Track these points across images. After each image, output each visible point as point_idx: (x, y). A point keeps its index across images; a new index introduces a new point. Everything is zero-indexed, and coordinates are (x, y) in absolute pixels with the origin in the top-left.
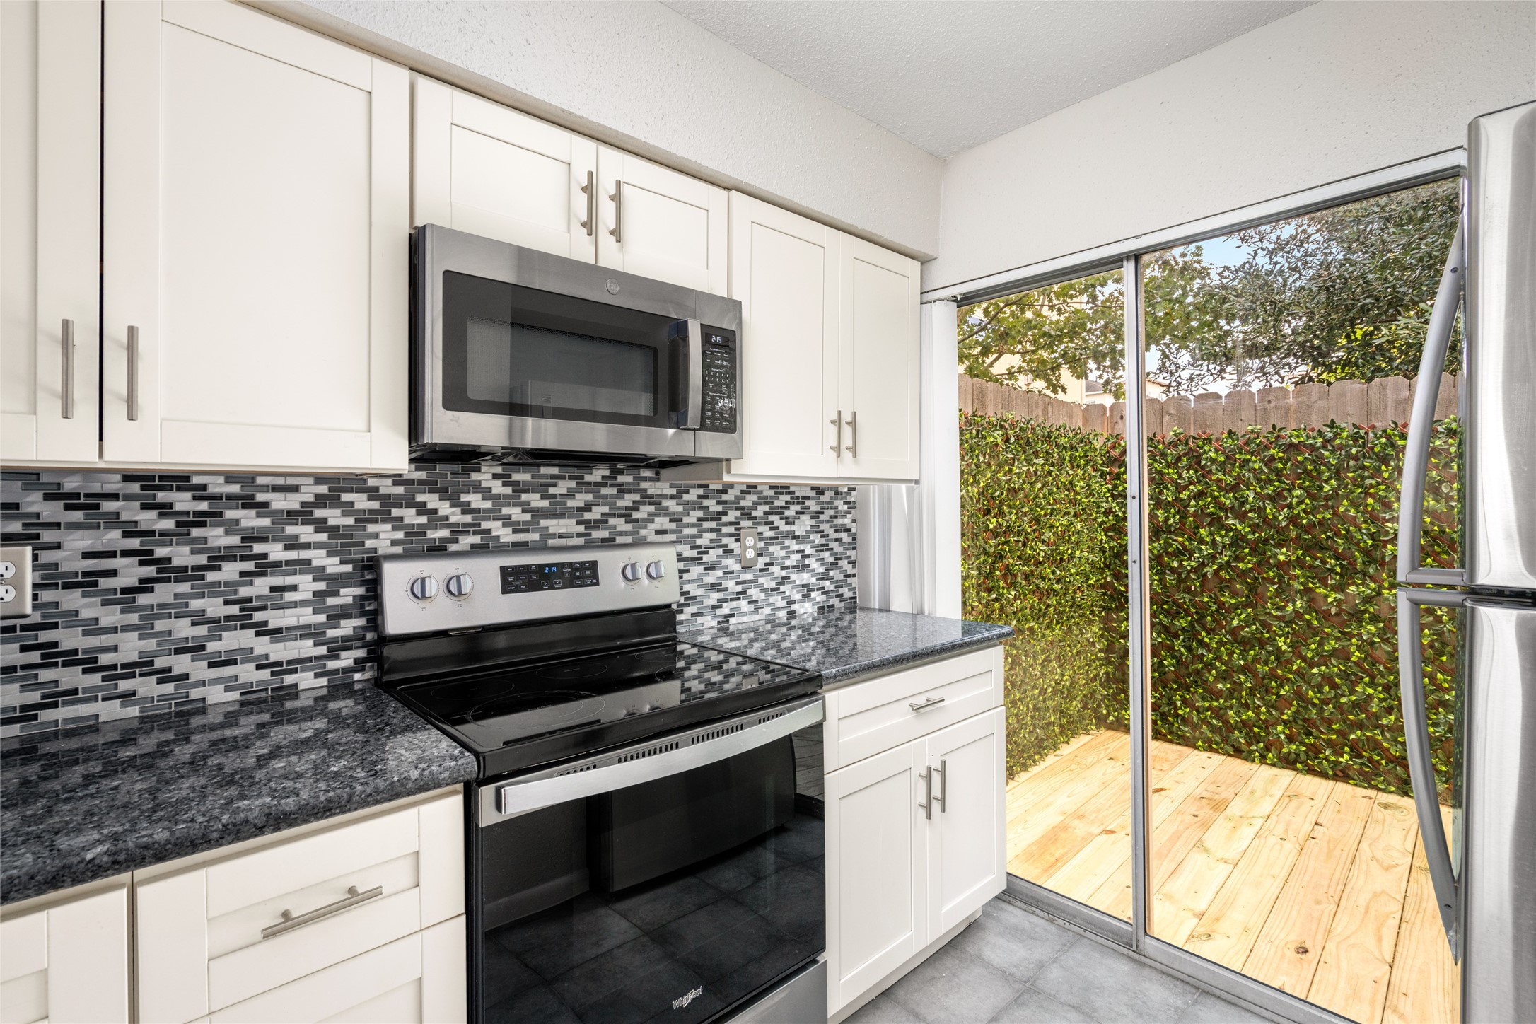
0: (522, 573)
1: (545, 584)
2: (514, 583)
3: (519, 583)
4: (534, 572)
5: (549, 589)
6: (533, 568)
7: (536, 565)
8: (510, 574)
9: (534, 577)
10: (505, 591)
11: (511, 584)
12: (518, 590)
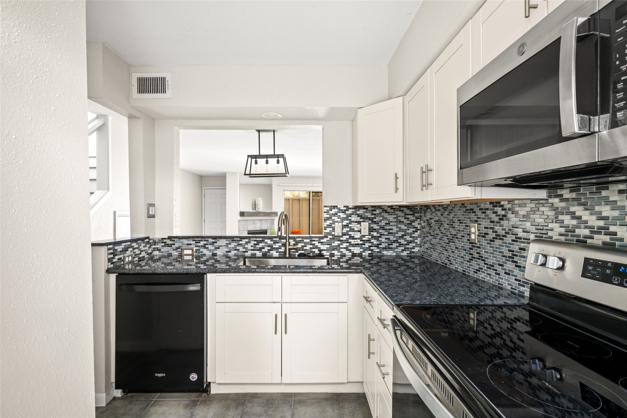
0: (599, 266)
1: (616, 279)
2: (592, 272)
3: (595, 273)
4: (609, 268)
5: (618, 285)
6: (610, 265)
7: (612, 263)
8: (591, 265)
9: (608, 271)
10: (583, 275)
11: (589, 271)
12: (593, 278)
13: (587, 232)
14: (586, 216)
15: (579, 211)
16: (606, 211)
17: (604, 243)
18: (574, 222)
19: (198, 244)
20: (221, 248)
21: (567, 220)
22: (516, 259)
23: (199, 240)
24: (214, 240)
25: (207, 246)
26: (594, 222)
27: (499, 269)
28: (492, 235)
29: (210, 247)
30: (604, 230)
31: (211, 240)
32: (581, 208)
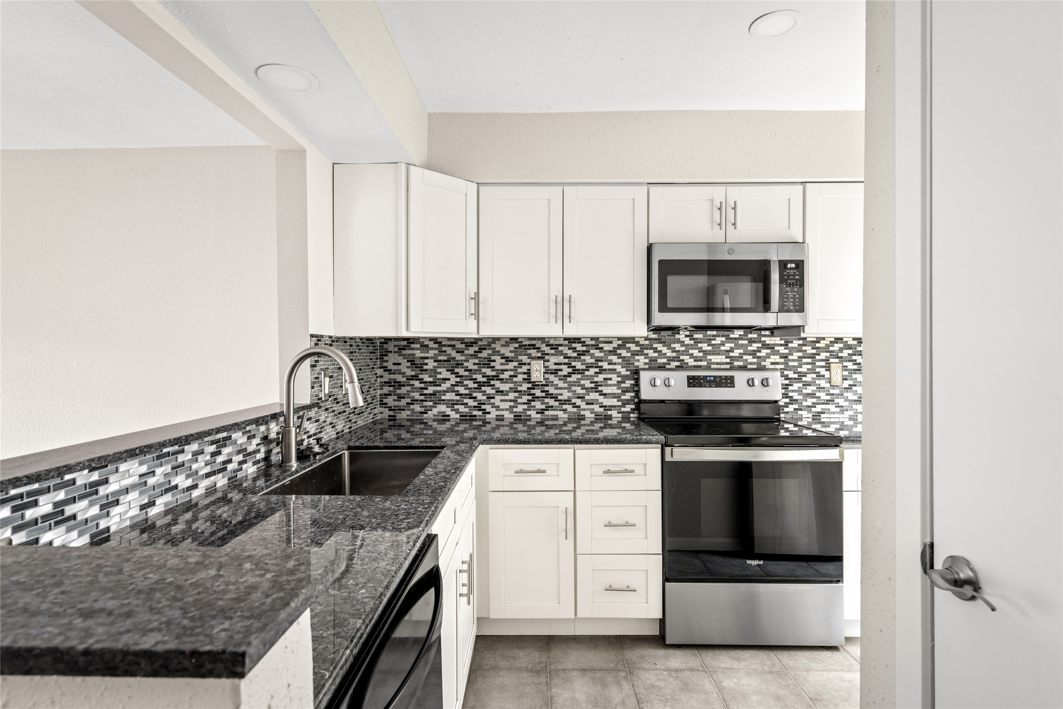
0: (697, 379)
1: (707, 385)
2: (693, 383)
3: (695, 383)
4: (702, 379)
5: (709, 387)
6: (702, 377)
8: (691, 379)
9: (702, 381)
10: (688, 386)
11: (691, 383)
12: (694, 387)
13: (665, 360)
14: (665, 350)
15: (660, 347)
16: (677, 346)
17: (677, 366)
18: (656, 355)
19: (30, 514)
20: (123, 499)
21: (651, 353)
22: (600, 388)
23: (30, 494)
24: (95, 476)
25: (69, 510)
26: (669, 354)
27: (578, 402)
28: (566, 370)
29: (83, 509)
30: (677, 359)
31: (83, 478)
32: (661, 345)
